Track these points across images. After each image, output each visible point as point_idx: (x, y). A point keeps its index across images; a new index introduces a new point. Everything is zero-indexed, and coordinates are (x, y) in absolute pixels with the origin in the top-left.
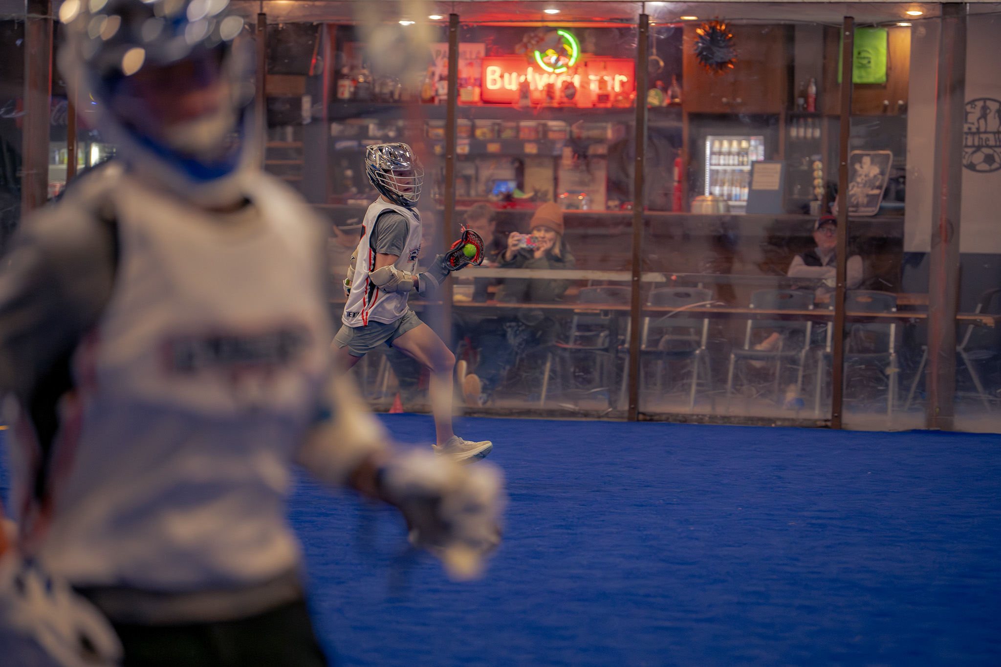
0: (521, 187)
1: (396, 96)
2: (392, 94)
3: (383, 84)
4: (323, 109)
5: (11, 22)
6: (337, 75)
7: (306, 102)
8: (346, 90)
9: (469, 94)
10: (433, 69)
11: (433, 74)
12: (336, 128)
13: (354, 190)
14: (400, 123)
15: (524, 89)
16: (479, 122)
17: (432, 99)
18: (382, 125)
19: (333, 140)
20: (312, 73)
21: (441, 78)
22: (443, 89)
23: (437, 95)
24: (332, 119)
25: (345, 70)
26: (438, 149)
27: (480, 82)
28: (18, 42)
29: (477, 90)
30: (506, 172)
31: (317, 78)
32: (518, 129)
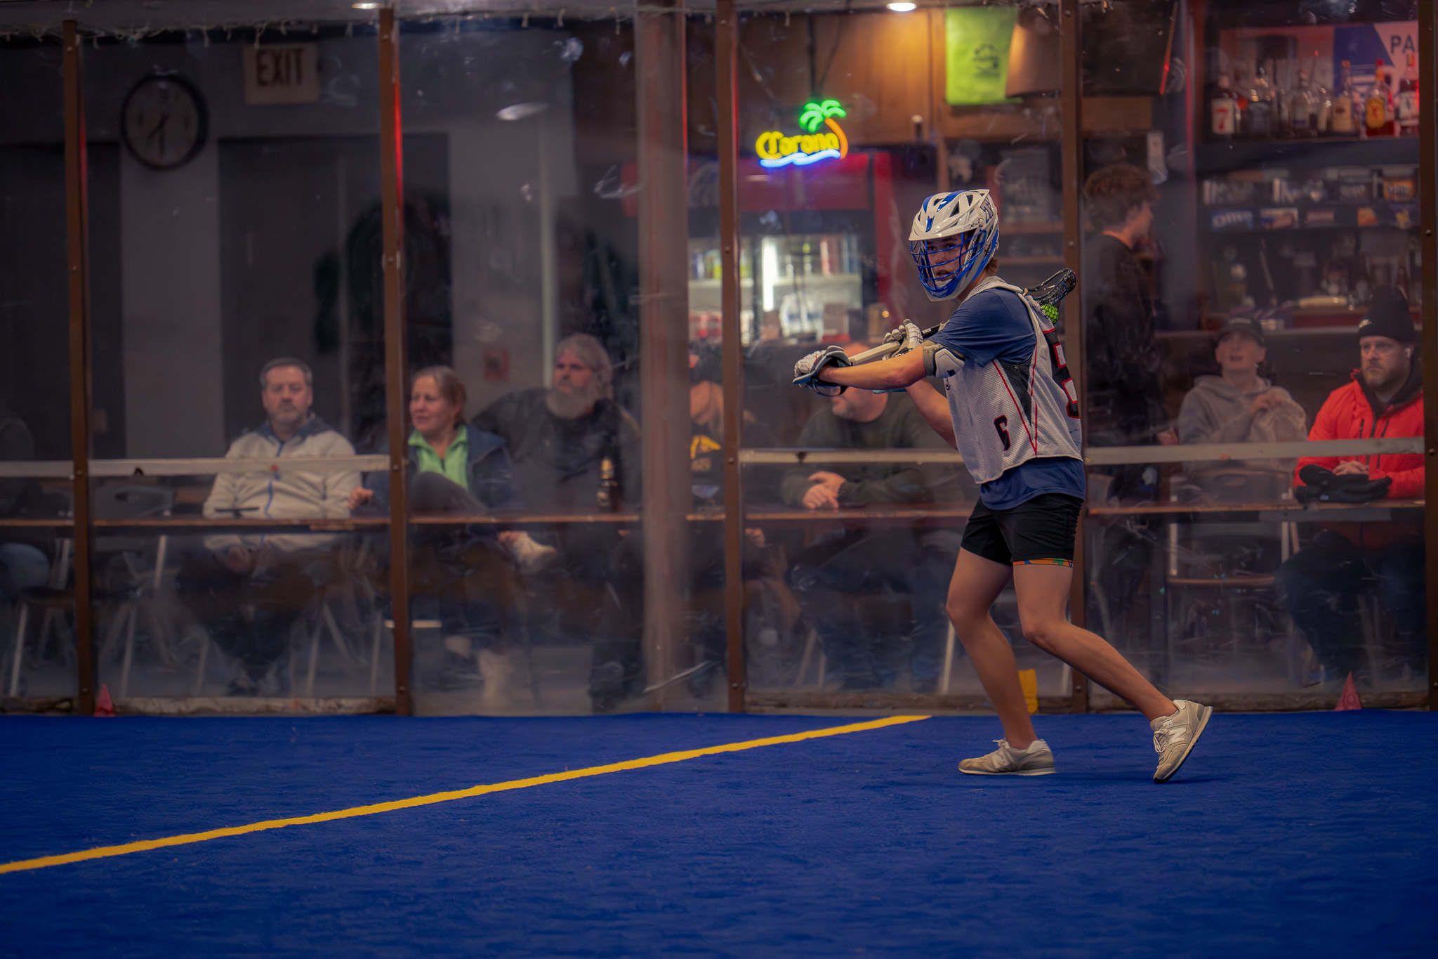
1: (1322, 125)
2: (1314, 119)
3: (1296, 103)
4: (1185, 156)
5: (609, 23)
6: (1210, 91)
7: (1155, 145)
8: (1227, 117)
10: (1386, 69)
11: (1388, 79)
12: (1211, 190)
13: (1249, 302)
14: (1332, 174)
17: (1389, 127)
18: (1296, 180)
19: (1206, 212)
20: (1163, 90)
21: (1404, 87)
22: (1409, 107)
23: (1398, 118)
24: (1202, 174)
25: (1225, 82)
26: (1403, 220)
28: (624, 59)
31: (1174, 99)
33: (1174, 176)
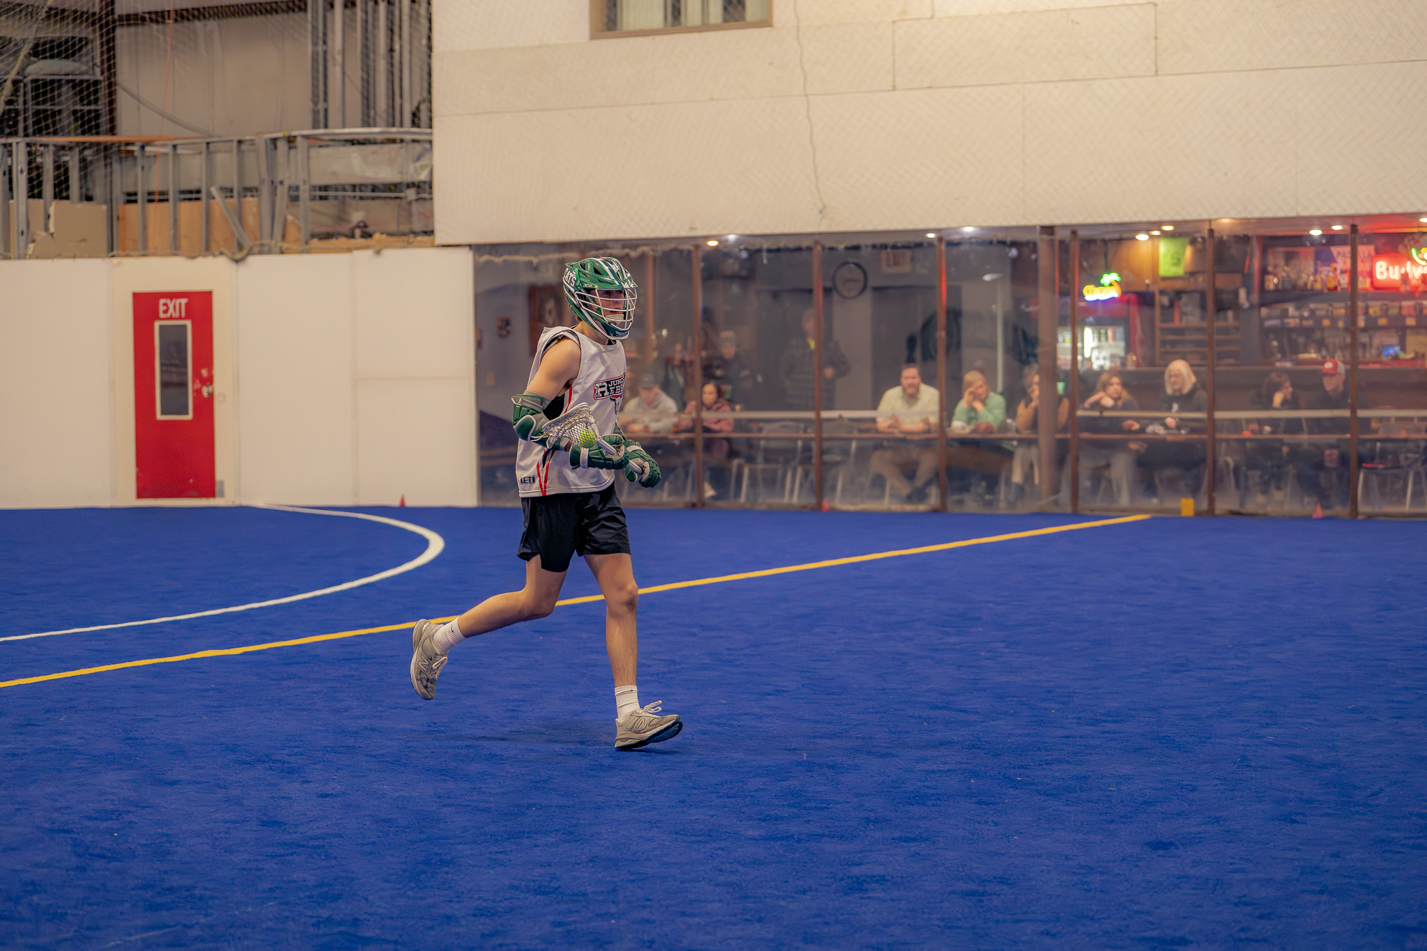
0: (1403, 349)
1: (1309, 286)
2: (1306, 284)
3: (1300, 277)
4: (1255, 297)
5: (1028, 243)
6: (1264, 272)
7: (1242, 293)
8: (1272, 282)
9: (1364, 283)
10: (1334, 265)
11: (1335, 269)
12: (1264, 311)
13: (1279, 356)
14: (1312, 306)
15: (1405, 277)
16: (1371, 303)
17: (1336, 288)
18: (1298, 308)
19: (1262, 320)
20: (1246, 271)
21: (1343, 272)
22: (1344, 280)
23: (1339, 284)
24: (1263, 305)
25: (1270, 269)
26: (1341, 324)
27: (1371, 274)
28: (1033, 257)
29: (1368, 280)
30: (1393, 339)
31: (1250, 275)
32: (1401, 308)
33: (1252, 307)
